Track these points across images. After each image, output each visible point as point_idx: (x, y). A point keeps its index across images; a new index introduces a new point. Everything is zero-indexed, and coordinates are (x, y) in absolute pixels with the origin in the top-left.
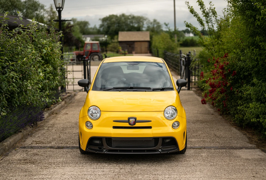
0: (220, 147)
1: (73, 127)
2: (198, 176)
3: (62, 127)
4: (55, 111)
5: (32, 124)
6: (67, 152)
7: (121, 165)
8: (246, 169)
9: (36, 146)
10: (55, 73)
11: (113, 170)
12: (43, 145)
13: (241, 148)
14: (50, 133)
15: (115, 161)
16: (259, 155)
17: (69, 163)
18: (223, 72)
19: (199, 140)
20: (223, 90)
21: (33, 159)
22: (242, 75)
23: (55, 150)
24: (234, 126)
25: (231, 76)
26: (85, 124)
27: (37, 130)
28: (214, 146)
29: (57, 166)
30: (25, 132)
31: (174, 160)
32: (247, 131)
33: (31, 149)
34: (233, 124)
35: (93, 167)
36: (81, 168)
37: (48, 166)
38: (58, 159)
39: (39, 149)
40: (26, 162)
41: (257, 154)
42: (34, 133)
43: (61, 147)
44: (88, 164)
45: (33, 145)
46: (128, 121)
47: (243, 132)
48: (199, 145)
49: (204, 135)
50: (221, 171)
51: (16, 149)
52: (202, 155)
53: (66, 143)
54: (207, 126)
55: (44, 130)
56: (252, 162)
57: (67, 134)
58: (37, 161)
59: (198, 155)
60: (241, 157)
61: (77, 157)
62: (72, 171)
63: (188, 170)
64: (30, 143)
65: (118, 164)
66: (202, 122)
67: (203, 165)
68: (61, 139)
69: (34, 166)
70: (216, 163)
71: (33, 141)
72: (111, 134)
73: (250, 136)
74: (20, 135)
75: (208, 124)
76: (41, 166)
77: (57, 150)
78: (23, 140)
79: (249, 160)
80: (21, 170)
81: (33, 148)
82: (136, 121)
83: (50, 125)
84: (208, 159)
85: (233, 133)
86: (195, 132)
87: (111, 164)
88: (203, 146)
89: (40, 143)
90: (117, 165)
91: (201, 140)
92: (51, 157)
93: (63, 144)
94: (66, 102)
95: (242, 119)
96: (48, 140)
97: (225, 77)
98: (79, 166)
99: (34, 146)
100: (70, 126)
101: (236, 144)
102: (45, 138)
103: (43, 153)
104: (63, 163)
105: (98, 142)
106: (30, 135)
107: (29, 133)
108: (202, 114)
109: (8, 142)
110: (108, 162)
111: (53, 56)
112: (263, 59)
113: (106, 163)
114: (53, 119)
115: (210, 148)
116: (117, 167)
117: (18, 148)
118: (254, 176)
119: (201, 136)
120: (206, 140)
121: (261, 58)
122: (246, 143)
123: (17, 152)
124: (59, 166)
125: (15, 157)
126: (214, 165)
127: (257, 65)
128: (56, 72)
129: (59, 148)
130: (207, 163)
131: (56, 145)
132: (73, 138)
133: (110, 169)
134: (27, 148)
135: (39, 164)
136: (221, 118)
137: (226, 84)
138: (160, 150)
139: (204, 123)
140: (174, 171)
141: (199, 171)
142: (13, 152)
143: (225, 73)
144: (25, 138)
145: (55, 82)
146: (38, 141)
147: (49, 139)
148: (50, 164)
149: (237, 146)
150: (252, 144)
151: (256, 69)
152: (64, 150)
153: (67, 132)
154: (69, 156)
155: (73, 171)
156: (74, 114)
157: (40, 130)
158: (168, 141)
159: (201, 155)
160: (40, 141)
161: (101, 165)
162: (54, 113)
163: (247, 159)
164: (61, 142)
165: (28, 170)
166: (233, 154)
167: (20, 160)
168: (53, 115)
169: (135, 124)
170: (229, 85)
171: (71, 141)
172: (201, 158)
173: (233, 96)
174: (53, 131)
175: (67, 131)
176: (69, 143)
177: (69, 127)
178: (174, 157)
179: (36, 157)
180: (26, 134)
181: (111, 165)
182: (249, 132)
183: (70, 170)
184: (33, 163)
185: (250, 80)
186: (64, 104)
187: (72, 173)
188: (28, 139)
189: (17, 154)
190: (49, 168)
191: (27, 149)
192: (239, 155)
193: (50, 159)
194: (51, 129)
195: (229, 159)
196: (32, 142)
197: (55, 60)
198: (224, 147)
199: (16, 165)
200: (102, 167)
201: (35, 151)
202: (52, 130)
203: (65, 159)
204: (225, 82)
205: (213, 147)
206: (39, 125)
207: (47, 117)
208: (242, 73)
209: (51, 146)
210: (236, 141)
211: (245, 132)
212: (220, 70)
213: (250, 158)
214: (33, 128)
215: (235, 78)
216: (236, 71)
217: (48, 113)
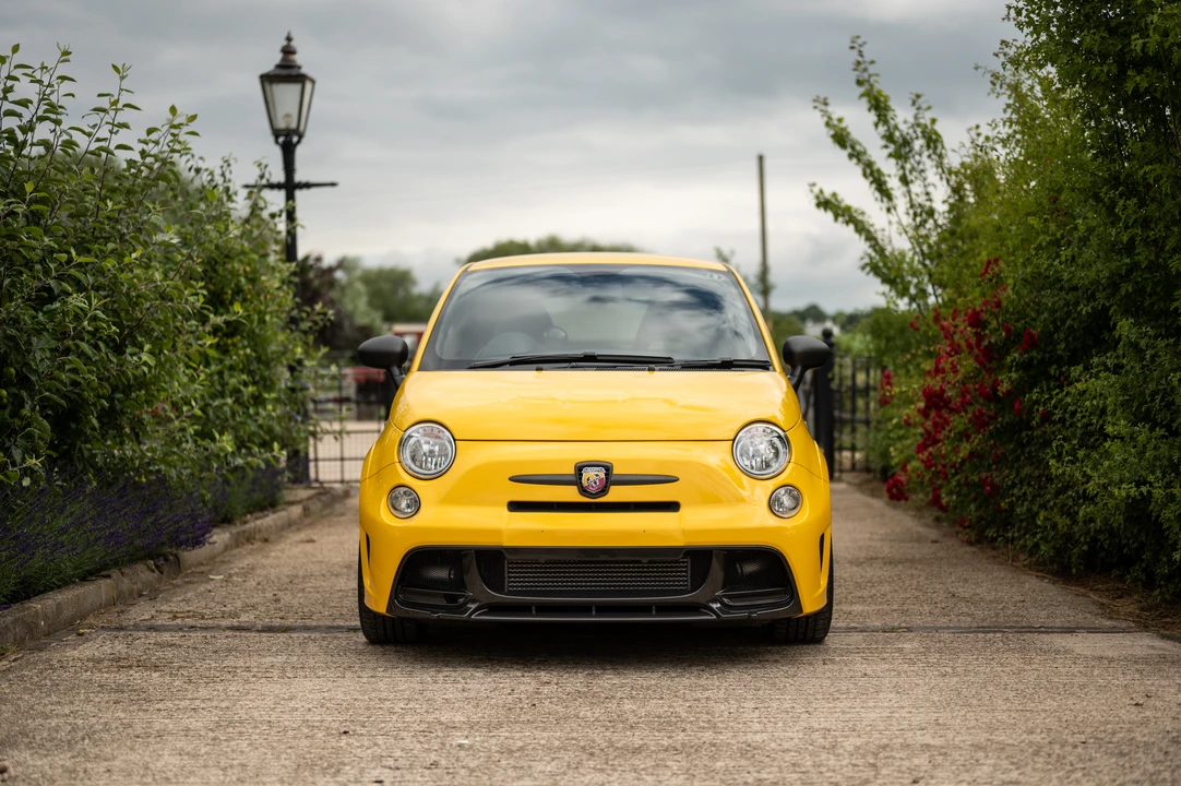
0: (979, 627)
2: (886, 704)
3: (288, 576)
4: (260, 531)
5: (160, 561)
6: (305, 639)
7: (543, 673)
8: (1099, 686)
9: (169, 625)
10: (263, 378)
11: (507, 686)
12: (202, 621)
13: (1069, 631)
14: (235, 589)
16: (1152, 647)
17: (314, 668)
18: (979, 338)
19: (885, 606)
20: (983, 415)
21: (154, 657)
22: (1063, 347)
23: (253, 634)
24: (1033, 574)
25: (1015, 352)
26: (384, 500)
27: (179, 583)
28: (952, 625)
29: (260, 675)
30: (123, 581)
31: (776, 661)
32: (1088, 586)
33: (146, 632)
34: (1024, 566)
35: (418, 678)
36: (364, 681)
37: (218, 674)
38: (264, 656)
39: (184, 631)
40: (122, 664)
41: (1144, 644)
42: (163, 590)
43: (283, 627)
44: (399, 669)
45: (159, 622)
46: (576, 479)
48: (883, 621)
49: (905, 595)
50: (991, 688)
51: (81, 632)
52: (900, 646)
53: (305, 617)
54: (915, 572)
55: (209, 582)
56: (1125, 664)
57: (310, 592)
58: (171, 662)
59: (882, 648)
60: (1074, 652)
61: (348, 653)
62: (325, 690)
63: (844, 688)
64: (146, 617)
65: (529, 671)
67: (910, 673)
68: (280, 605)
69: (156, 674)
70: (964, 668)
71: (160, 611)
72: (498, 532)
73: (1105, 600)
74: (101, 587)
75: (919, 566)
76: (189, 676)
77: (263, 634)
78: (116, 606)
79: (1112, 660)
80: (100, 686)
81: (158, 630)
82: (610, 479)
83: (236, 570)
84: (926, 658)
85: (1030, 588)
86: (866, 586)
87: (498, 671)
88: (903, 625)
89: (189, 617)
90: (526, 674)
92: (234, 651)
93: (291, 620)
94: (309, 509)
96: (223, 609)
97: (990, 356)
98: (359, 676)
99: (162, 625)
100: (324, 571)
101: (1048, 620)
102: (213, 604)
103: (199, 641)
104: (286, 666)
105: (441, 573)
106: (148, 594)
107: (142, 590)
108: (891, 541)
109: (50, 602)
111: (256, 302)
112: (1155, 241)
114: (250, 554)
115: (933, 629)
116: (526, 679)
117: (93, 628)
118: (1136, 705)
119: (893, 598)
120: (913, 607)
121: (1148, 237)
122: (1089, 615)
123: (88, 640)
124: (267, 677)
125: (76, 652)
126: (955, 674)
127: (1130, 271)
128: (266, 374)
129: (270, 629)
130: (927, 668)
131: (259, 621)
132: (333, 604)
133: (493, 684)
134: (130, 630)
135: (178, 671)
136: (974, 553)
137: (996, 384)
138: (715, 606)
139: (900, 563)
141: (891, 691)
142: (66, 640)
143: (989, 342)
144: (123, 600)
145: (260, 410)
146: (179, 610)
147: (229, 605)
148: (230, 669)
149: (1051, 625)
150: (1117, 619)
151: (1127, 288)
152: (294, 635)
153: (308, 587)
154: (313, 649)
155: (329, 689)
156: (342, 543)
157: (190, 582)
158: (750, 568)
159: (895, 646)
160: (189, 611)
162: (254, 538)
163: (1101, 658)
164: (283, 614)
165: (129, 685)
166: (1035, 644)
167: (100, 661)
168: (252, 544)
169: (604, 491)
170: (1009, 388)
171: (326, 612)
172: (897, 654)
173: (1027, 435)
174: (248, 584)
175: (310, 584)
176: (315, 617)
177: (317, 573)
178: (778, 653)
179: (170, 653)
180: (131, 593)
182: (1097, 589)
183: (317, 687)
184: (156, 668)
186: (300, 518)
187: (326, 694)
188: (136, 605)
189: (84, 643)
190: (222, 680)
191: (130, 632)
192: (1064, 647)
193: (231, 657)
194: (240, 579)
195: (1023, 658)
196: (156, 614)
197: (264, 322)
198: (997, 627)
199: (76, 673)
200: (459, 678)
201: (166, 637)
202: (244, 581)
203: (295, 658)
205: (948, 627)
206: (189, 571)
207: (227, 548)
208: (1062, 336)
209: (236, 624)
210: (1045, 612)
212: (968, 330)
214: (164, 576)
215: (1031, 359)
216: (1035, 332)
217: (231, 534)
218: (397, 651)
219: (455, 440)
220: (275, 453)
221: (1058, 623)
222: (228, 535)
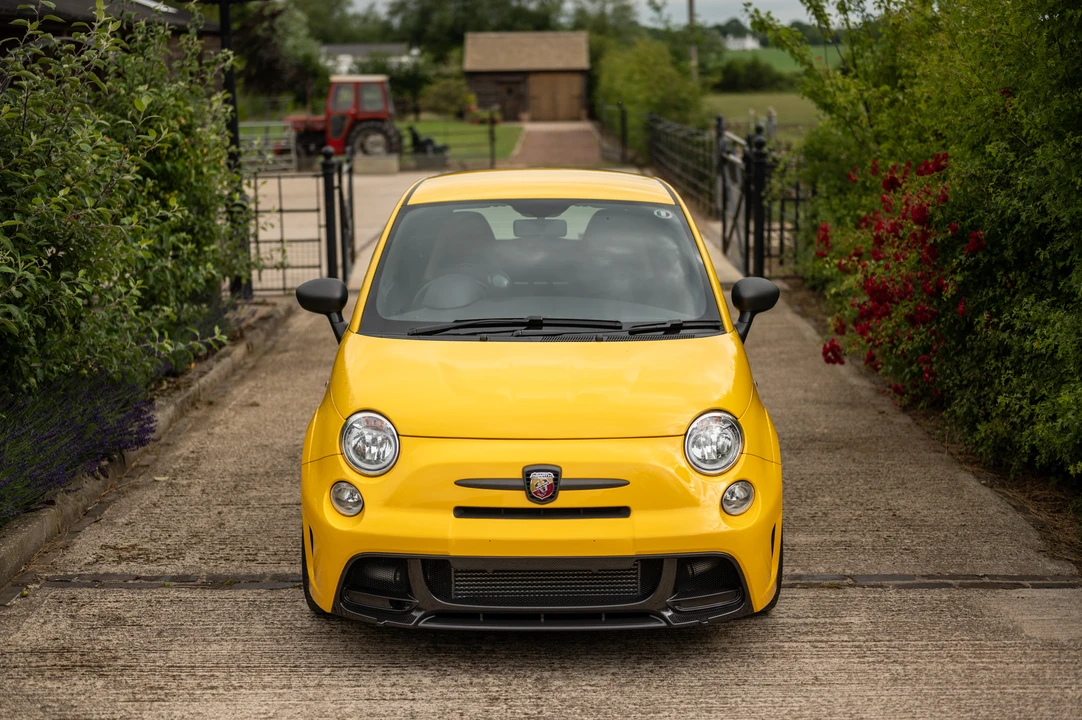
0: (923, 576)
1: (281, 474)
3: (232, 475)
4: (204, 390)
5: (105, 463)
6: (250, 605)
7: (490, 679)
8: (1053, 701)
9: (114, 574)
10: (202, 229)
11: (456, 706)
12: (147, 567)
13: (1014, 583)
14: (180, 502)
15: (464, 657)
17: (259, 670)
18: (925, 236)
19: (827, 537)
20: (925, 311)
21: (98, 647)
22: (1011, 252)
23: (196, 594)
24: (969, 468)
25: (961, 254)
26: (327, 495)
27: (125, 489)
28: (896, 572)
29: (205, 683)
30: (68, 503)
31: (725, 650)
32: (1025, 492)
33: (91, 590)
34: (960, 454)
35: (365, 690)
36: (310, 696)
37: (162, 684)
38: (209, 643)
39: (129, 587)
40: (65, 663)
42: (108, 504)
43: (227, 577)
44: (345, 671)
45: (104, 568)
46: (525, 483)
47: (1008, 496)
48: (827, 566)
49: (845, 514)
50: (945, 708)
51: (26, 592)
52: (847, 620)
53: (250, 557)
54: (853, 467)
55: (153, 488)
56: (1076, 657)
57: (255, 508)
58: (115, 658)
59: (831, 624)
60: (1022, 632)
61: (294, 637)
62: (271, 714)
64: (90, 559)
65: (477, 675)
66: (831, 445)
67: (862, 676)
68: (225, 534)
69: (100, 683)
70: (915, 666)
71: (105, 547)
72: (445, 542)
73: (1043, 517)
74: (45, 521)
75: (857, 455)
76: (134, 687)
77: (208, 593)
78: (61, 539)
79: (1062, 648)
80: (43, 708)
81: (102, 586)
83: (181, 463)
84: (876, 646)
85: (969, 500)
86: (807, 497)
87: (445, 675)
88: (848, 572)
89: (133, 558)
90: (475, 680)
91: (837, 538)
92: (179, 633)
93: (236, 563)
94: (252, 344)
95: (1008, 441)
96: (168, 541)
97: (936, 254)
98: (305, 686)
99: (107, 574)
100: (267, 466)
101: (991, 563)
102: (158, 532)
103: (143, 610)
104: (233, 665)
105: (387, 575)
106: (91, 514)
107: (87, 506)
108: (826, 403)
110: (434, 664)
111: (192, 158)
113: (426, 667)
114: (193, 429)
115: (876, 582)
116: (474, 692)
117: (38, 582)
119: (834, 520)
120: (856, 537)
122: (1032, 554)
123: (32, 608)
124: (212, 688)
125: (19, 634)
126: (906, 679)
128: (205, 224)
129: (216, 582)
130: (877, 666)
131: (204, 567)
132: (278, 532)
133: (441, 703)
134: (75, 585)
135: (122, 675)
136: (909, 426)
137: (940, 288)
138: (668, 614)
139: (838, 449)
140: (730, 709)
141: (844, 713)
142: (10, 607)
143: (935, 240)
144: (68, 530)
145: (200, 268)
146: (126, 545)
147: (174, 535)
148: (174, 671)
149: (995, 573)
150: (1060, 559)
152: (239, 594)
153: (253, 498)
154: (259, 628)
155: (276, 713)
156: (285, 407)
157: (136, 487)
158: (700, 568)
159: (843, 621)
160: (133, 547)
161: (402, 681)
162: (199, 400)
163: (1051, 645)
164: (227, 551)
165: (73, 706)
166: (983, 615)
167: (40, 653)
168: (197, 408)
170: (954, 293)
171: (271, 548)
172: (846, 638)
173: (970, 338)
174: (192, 491)
175: (254, 493)
176: (261, 556)
177: (261, 470)
178: (726, 634)
179: (114, 638)
180: (76, 514)
181: (447, 681)
182: (1035, 499)
183: (263, 710)
184: (96, 668)
185: (1044, 273)
186: (244, 358)
188: (81, 535)
189: (28, 615)
190: (166, 694)
191: (75, 592)
192: (1012, 621)
193: (175, 646)
194: (185, 482)
195: (973, 645)
196: (100, 552)
197: (202, 173)
198: (941, 576)
199: (18, 681)
200: (406, 690)
201: (111, 601)
202: (189, 486)
203: (240, 647)
204: (934, 279)
205: (893, 577)
206: (134, 465)
207: (172, 421)
208: (1010, 241)
209: (181, 571)
210: (987, 547)
211: (1021, 497)
212: (915, 227)
213: (1062, 636)
214: (109, 480)
215: (977, 263)
216: (983, 234)
217: (176, 405)
218: (343, 632)
219: (398, 435)
220: (216, 337)
221: (1001, 568)
222: (172, 408)
